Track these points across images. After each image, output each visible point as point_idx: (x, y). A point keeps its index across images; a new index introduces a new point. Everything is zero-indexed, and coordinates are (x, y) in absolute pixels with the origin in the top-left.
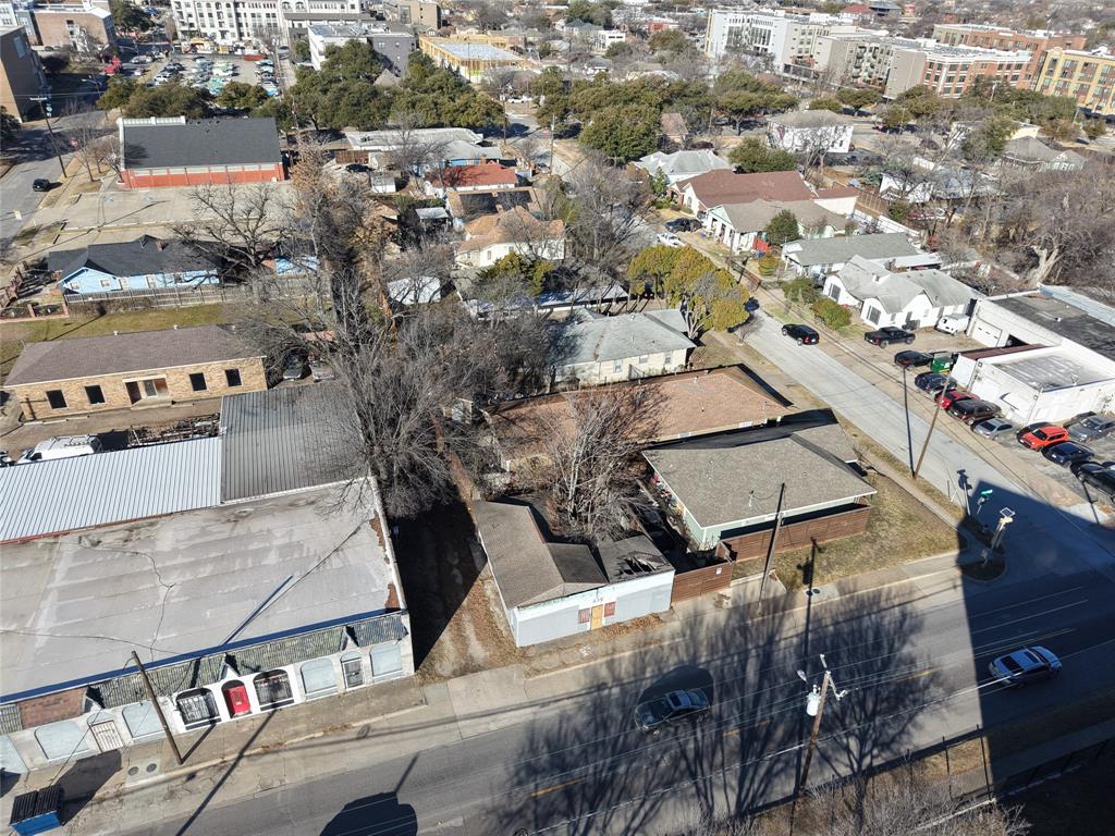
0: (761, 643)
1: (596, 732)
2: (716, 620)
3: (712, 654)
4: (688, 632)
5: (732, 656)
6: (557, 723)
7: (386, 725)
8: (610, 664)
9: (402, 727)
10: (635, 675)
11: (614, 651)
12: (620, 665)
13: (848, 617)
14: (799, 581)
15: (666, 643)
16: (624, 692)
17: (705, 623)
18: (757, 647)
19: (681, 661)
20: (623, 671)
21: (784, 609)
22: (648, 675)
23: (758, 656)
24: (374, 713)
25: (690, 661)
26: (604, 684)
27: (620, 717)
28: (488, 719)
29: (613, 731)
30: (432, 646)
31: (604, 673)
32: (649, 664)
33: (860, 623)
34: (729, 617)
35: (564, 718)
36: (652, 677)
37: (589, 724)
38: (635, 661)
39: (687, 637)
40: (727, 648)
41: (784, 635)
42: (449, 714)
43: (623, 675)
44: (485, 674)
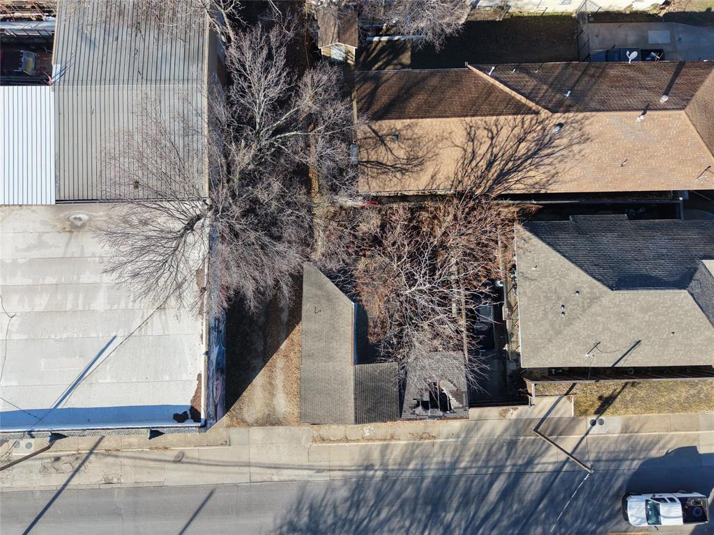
0: (520, 462)
1: (349, 510)
2: (493, 430)
3: (472, 462)
4: (463, 436)
5: (489, 468)
6: (324, 491)
7: (196, 455)
8: (384, 449)
9: (208, 460)
10: (400, 464)
11: (392, 438)
12: (392, 453)
13: (612, 457)
14: (592, 410)
15: (439, 441)
16: (385, 478)
17: (482, 430)
18: (514, 465)
19: (444, 463)
20: (392, 457)
21: (560, 434)
22: (411, 466)
23: (510, 474)
24: (189, 444)
25: (451, 463)
26: (372, 465)
27: (372, 503)
28: (274, 471)
29: (363, 512)
30: (244, 390)
31: (376, 456)
32: (417, 457)
33: (619, 466)
34: (506, 430)
35: (330, 487)
36: (414, 470)
37: (346, 500)
38: (406, 452)
39: (460, 439)
40: (487, 461)
41: (545, 459)
42: (244, 459)
43: (391, 461)
44: (280, 430)
